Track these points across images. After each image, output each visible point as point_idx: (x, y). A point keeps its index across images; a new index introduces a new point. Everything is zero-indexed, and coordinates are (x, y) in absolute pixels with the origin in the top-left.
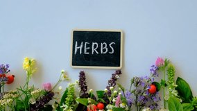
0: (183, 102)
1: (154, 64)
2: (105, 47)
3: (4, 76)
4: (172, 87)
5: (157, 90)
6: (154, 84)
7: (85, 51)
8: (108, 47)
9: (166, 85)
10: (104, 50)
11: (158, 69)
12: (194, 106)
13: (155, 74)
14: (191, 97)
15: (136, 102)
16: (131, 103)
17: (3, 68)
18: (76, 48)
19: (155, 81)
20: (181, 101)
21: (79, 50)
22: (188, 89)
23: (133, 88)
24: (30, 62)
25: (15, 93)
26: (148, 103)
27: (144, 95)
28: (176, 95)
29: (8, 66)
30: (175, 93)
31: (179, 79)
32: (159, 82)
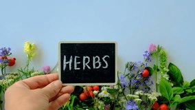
0: (174, 86)
1: (148, 50)
2: (98, 61)
3: (6, 58)
4: (164, 72)
5: (150, 75)
6: (147, 68)
7: (75, 66)
8: (101, 61)
9: (158, 70)
10: (97, 65)
11: (151, 54)
12: (184, 90)
13: (148, 59)
14: (182, 82)
15: (130, 86)
16: (124, 86)
17: (6, 51)
18: (65, 63)
19: (148, 66)
20: (172, 85)
21: (68, 65)
22: (179, 74)
23: (127, 72)
24: (30, 46)
25: (16, 75)
26: (141, 86)
27: (138, 78)
28: (167, 79)
29: (10, 49)
30: (166, 77)
31: (171, 64)
32: (152, 67)
